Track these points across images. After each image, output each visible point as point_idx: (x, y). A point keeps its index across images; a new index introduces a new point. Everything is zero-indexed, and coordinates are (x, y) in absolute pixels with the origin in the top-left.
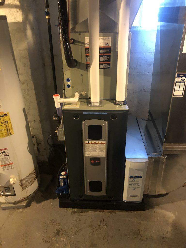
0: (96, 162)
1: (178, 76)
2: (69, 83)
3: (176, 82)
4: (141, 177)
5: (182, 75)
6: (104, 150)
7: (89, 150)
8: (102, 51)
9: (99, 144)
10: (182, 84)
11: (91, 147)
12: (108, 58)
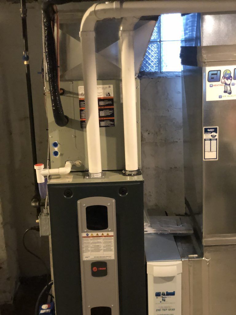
0: (101, 269)
1: (206, 131)
2: (56, 149)
3: (205, 139)
4: (173, 294)
5: (211, 130)
6: (111, 248)
7: (89, 249)
8: (102, 103)
9: (104, 238)
10: (214, 143)
11: (92, 243)
12: (111, 111)
